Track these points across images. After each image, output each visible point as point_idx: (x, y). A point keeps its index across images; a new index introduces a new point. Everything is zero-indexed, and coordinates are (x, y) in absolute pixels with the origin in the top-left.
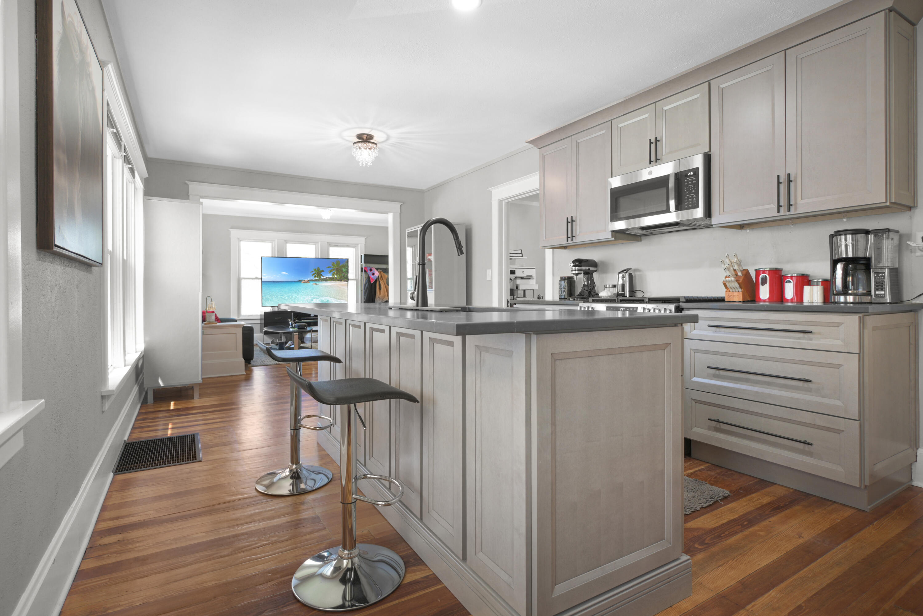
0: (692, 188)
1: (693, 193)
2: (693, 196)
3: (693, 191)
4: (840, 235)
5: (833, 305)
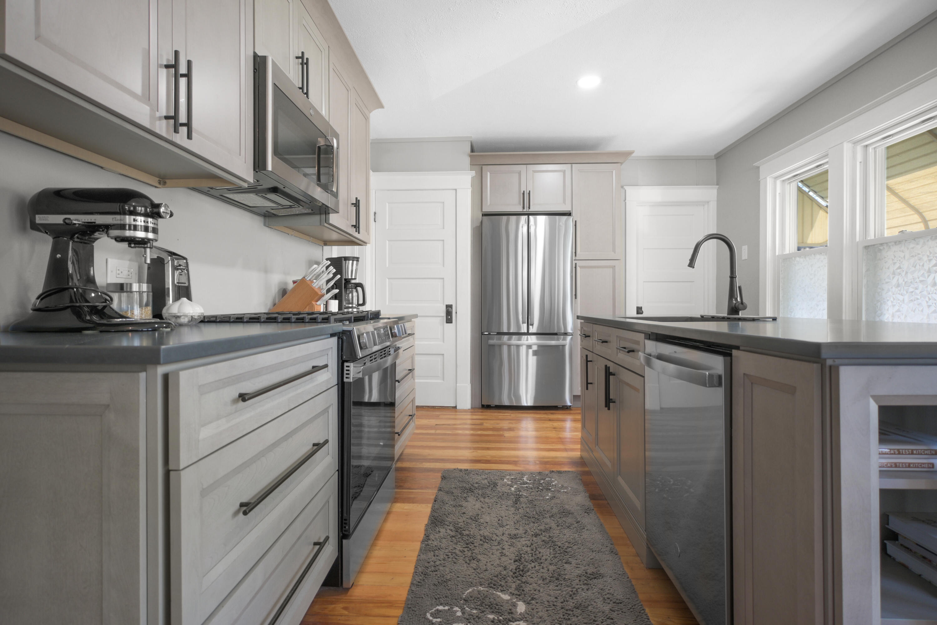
4: (348, 260)
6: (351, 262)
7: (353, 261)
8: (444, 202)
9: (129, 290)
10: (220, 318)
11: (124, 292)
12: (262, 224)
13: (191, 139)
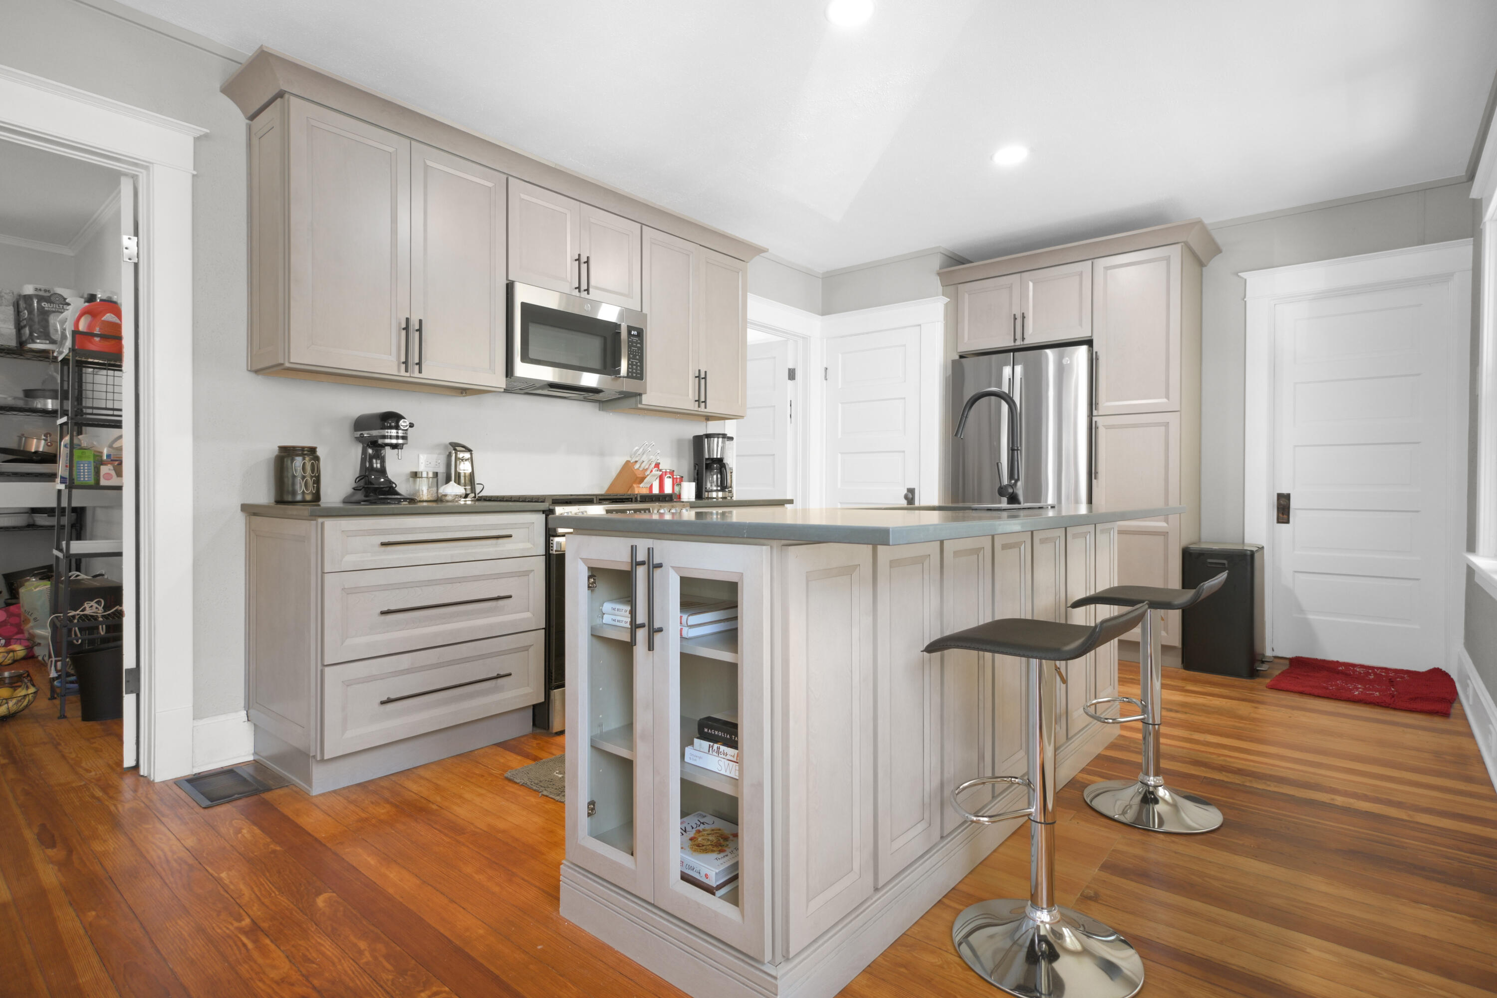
0: (636, 352)
1: (637, 360)
2: (637, 363)
3: (637, 357)
4: (714, 438)
5: (706, 501)
6: (716, 439)
7: (718, 438)
8: (905, 345)
9: (420, 476)
10: (528, 498)
11: (417, 478)
12: (598, 411)
13: (421, 373)
